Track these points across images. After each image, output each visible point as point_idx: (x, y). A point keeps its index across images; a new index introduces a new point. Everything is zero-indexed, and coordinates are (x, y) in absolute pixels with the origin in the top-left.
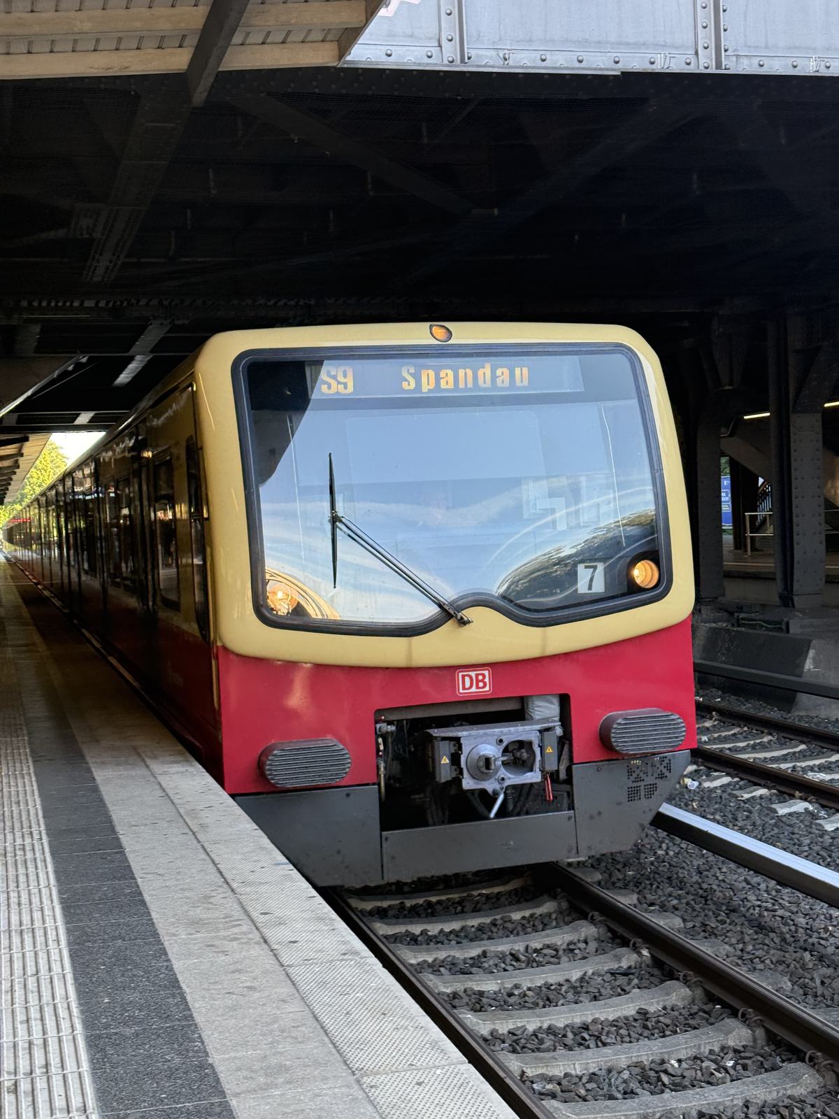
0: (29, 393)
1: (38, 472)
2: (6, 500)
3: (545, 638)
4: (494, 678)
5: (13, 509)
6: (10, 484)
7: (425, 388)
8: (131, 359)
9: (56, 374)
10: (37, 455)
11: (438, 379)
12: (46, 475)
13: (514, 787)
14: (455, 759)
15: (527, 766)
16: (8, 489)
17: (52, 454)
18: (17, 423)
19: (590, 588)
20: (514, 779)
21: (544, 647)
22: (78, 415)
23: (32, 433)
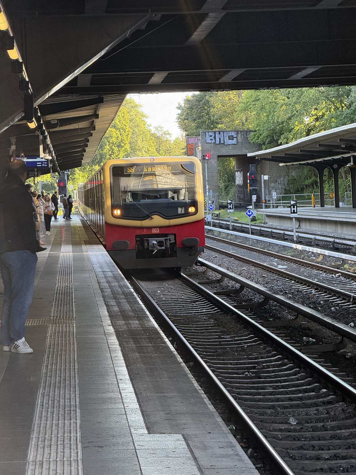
0: (103, 53)
1: (118, 132)
2: (83, 162)
3: (169, 222)
4: (159, 230)
5: (91, 171)
6: (87, 146)
7: (149, 171)
8: (203, 17)
9: (128, 33)
10: (113, 116)
11: (152, 169)
12: (124, 135)
13: (160, 250)
14: (148, 244)
15: (162, 246)
16: (85, 151)
17: (132, 113)
18: (91, 84)
19: (181, 212)
20: (159, 248)
21: (169, 224)
22: (152, 75)
23: (106, 94)
